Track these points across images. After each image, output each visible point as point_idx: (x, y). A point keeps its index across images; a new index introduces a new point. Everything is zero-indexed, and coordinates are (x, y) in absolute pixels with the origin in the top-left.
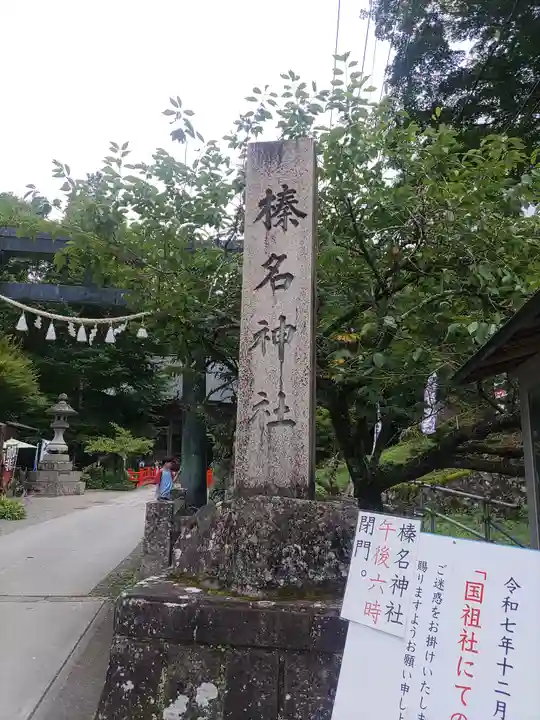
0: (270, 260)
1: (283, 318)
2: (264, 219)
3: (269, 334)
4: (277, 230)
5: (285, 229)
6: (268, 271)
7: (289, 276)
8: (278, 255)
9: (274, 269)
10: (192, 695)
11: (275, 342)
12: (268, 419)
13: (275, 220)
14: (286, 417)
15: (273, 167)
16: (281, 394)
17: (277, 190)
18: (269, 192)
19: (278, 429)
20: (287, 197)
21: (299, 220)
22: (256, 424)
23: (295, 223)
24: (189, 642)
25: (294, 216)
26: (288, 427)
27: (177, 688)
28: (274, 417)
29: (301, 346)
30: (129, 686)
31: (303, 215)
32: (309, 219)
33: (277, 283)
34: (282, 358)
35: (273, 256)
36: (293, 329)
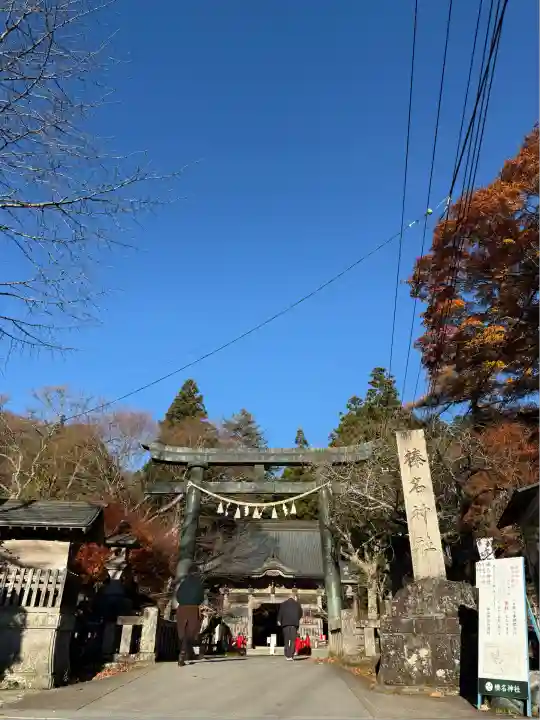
1: (424, 505)
2: (408, 462)
3: (419, 511)
4: (414, 467)
5: (418, 467)
6: (413, 485)
7: (423, 487)
10: (418, 653)
11: (422, 515)
12: (424, 548)
13: (413, 463)
14: (432, 546)
16: (428, 537)
17: (411, 450)
18: (408, 451)
19: (430, 552)
20: (416, 452)
22: (420, 550)
23: (422, 464)
25: (420, 462)
26: (433, 551)
27: (411, 651)
28: (427, 547)
31: (424, 461)
32: (427, 463)
33: (419, 489)
34: (426, 522)
35: (415, 479)
36: (429, 509)
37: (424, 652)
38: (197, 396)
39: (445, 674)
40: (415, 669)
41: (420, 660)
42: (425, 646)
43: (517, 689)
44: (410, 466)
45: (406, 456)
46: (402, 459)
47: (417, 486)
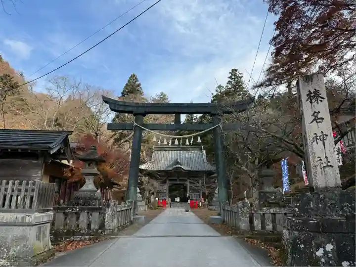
0: (314, 114)
1: (322, 132)
2: (309, 100)
3: (318, 138)
4: (315, 104)
5: (318, 103)
6: (314, 117)
7: (323, 119)
8: (317, 111)
9: (317, 116)
10: (324, 248)
11: (321, 140)
12: (322, 166)
13: (313, 101)
14: (329, 164)
15: (310, 83)
16: (326, 157)
17: (312, 91)
18: (309, 91)
19: (327, 169)
20: (317, 93)
21: (322, 100)
22: (318, 168)
23: (321, 101)
24: (320, 233)
25: (320, 99)
26: (330, 168)
27: (318, 247)
28: (325, 165)
31: (324, 98)
32: (326, 100)
33: (318, 121)
34: (324, 145)
35: (315, 112)
36: (327, 135)
37: (329, 247)
38: (137, 83)
40: (323, 260)
41: (326, 253)
42: (330, 242)
44: (311, 102)
45: (307, 95)
46: (304, 98)
47: (317, 118)
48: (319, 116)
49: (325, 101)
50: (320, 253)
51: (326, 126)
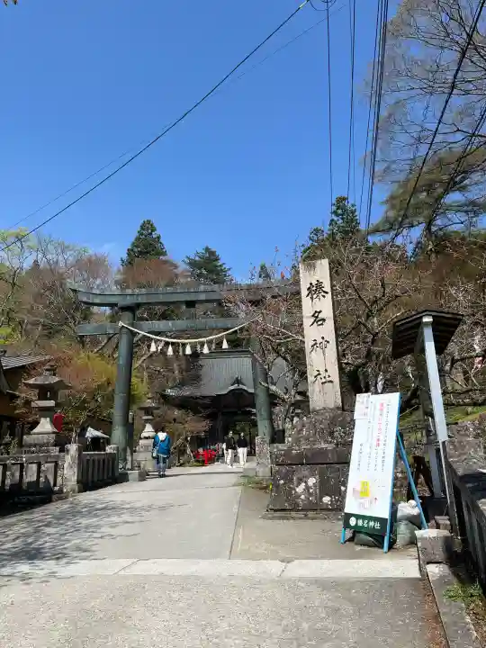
0: (315, 314)
1: (323, 338)
2: (310, 295)
3: (318, 345)
4: (316, 300)
5: (320, 299)
6: (314, 318)
7: (324, 320)
8: (318, 311)
9: (317, 317)
10: (306, 482)
11: (321, 348)
12: (321, 381)
13: (315, 296)
14: (329, 379)
16: (326, 371)
17: (314, 282)
18: (311, 284)
19: (326, 385)
20: (319, 285)
21: (326, 295)
22: (317, 383)
23: (324, 296)
24: (302, 464)
25: (323, 294)
26: (330, 384)
27: (300, 481)
28: (324, 380)
29: (332, 350)
30: (282, 482)
31: (327, 293)
33: (319, 323)
34: (324, 354)
35: (316, 312)
36: (328, 342)
37: (312, 481)
39: (331, 501)
40: (302, 497)
41: (307, 488)
42: (313, 475)
43: (377, 526)
44: (312, 298)
45: (309, 289)
46: (304, 292)
47: (318, 319)
48: (321, 316)
49: (329, 296)
50: (300, 489)
51: (328, 330)
